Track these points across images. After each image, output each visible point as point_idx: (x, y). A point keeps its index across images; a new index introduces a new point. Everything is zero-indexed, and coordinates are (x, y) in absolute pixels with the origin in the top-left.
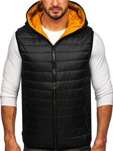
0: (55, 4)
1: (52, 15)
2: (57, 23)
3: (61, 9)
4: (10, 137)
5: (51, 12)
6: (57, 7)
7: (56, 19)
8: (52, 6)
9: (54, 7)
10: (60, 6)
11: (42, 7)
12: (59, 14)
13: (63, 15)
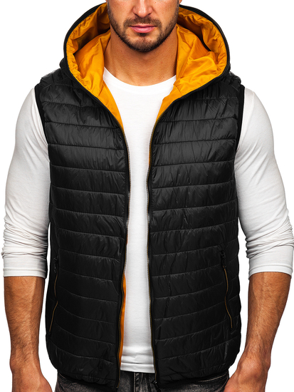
0: (142, 11)
1: (134, 39)
2: (146, 62)
3: (157, 24)
4: (25, 358)
5: (129, 31)
6: (147, 19)
7: (143, 51)
8: (132, 16)
9: (139, 18)
10: (154, 16)
11: (106, 21)
12: (152, 39)
13: (161, 41)
